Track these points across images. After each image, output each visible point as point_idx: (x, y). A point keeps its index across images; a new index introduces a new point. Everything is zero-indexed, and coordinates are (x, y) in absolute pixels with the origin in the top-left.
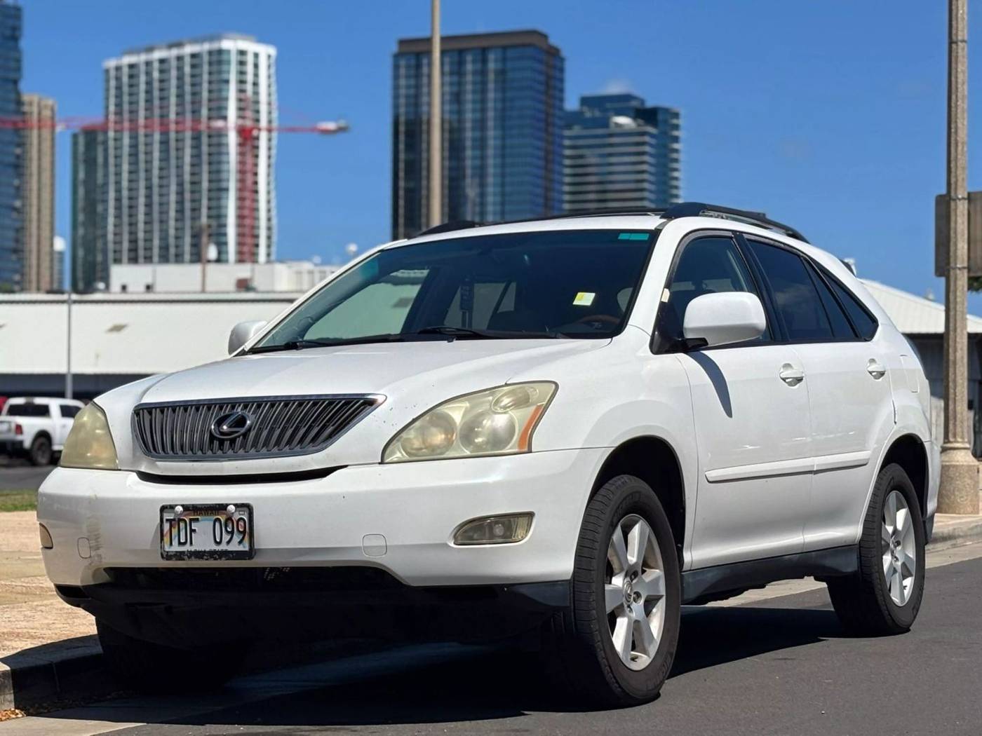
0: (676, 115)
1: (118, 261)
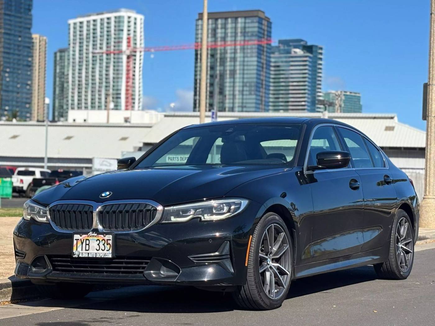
0: (321, 49)
1: (73, 109)
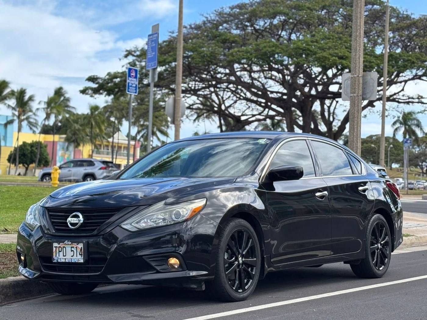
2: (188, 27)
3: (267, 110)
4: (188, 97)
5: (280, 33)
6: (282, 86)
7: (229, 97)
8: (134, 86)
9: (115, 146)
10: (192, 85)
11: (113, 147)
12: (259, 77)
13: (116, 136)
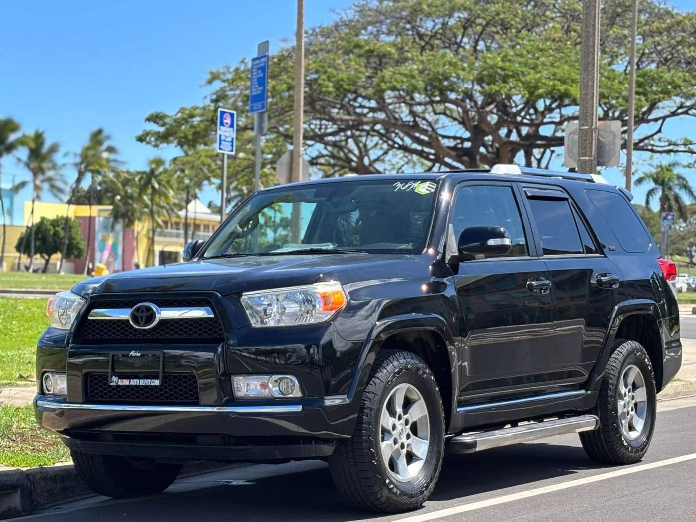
2: (310, 32)
3: (438, 165)
4: (309, 146)
5: (458, 40)
6: (461, 126)
7: (376, 144)
8: (229, 139)
9: (190, 224)
10: (316, 125)
11: (187, 226)
12: (424, 112)
13: (191, 206)
